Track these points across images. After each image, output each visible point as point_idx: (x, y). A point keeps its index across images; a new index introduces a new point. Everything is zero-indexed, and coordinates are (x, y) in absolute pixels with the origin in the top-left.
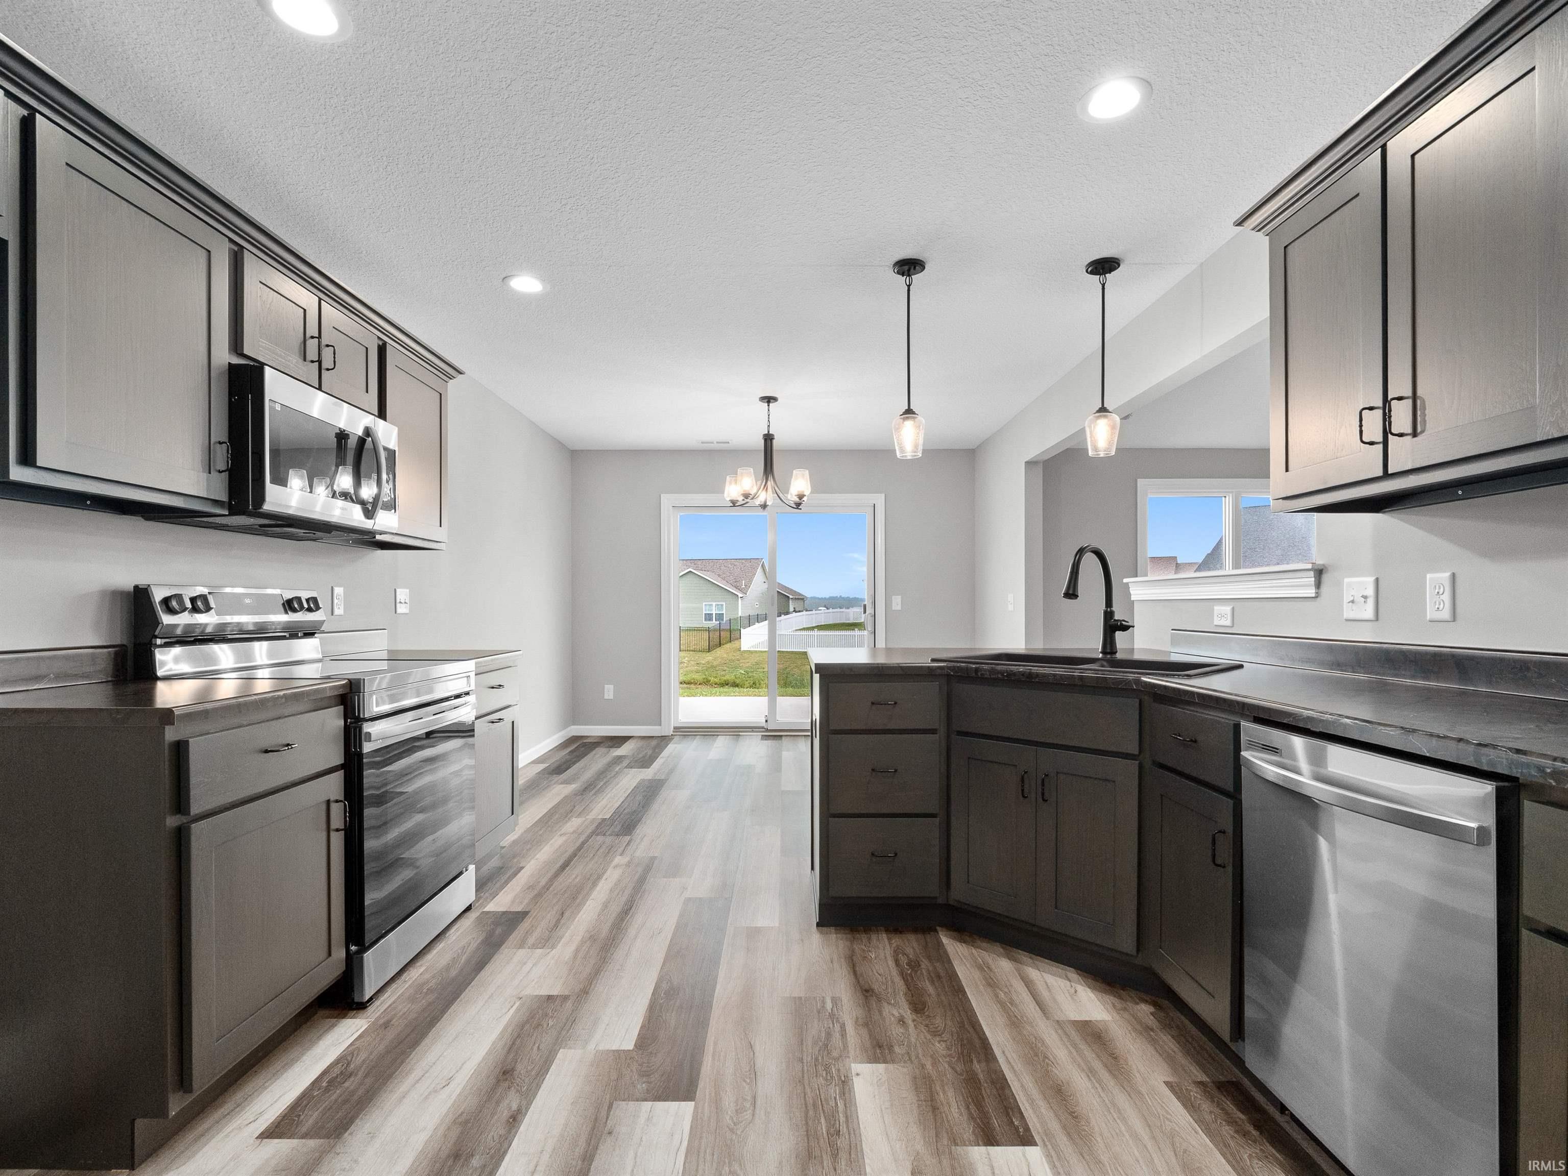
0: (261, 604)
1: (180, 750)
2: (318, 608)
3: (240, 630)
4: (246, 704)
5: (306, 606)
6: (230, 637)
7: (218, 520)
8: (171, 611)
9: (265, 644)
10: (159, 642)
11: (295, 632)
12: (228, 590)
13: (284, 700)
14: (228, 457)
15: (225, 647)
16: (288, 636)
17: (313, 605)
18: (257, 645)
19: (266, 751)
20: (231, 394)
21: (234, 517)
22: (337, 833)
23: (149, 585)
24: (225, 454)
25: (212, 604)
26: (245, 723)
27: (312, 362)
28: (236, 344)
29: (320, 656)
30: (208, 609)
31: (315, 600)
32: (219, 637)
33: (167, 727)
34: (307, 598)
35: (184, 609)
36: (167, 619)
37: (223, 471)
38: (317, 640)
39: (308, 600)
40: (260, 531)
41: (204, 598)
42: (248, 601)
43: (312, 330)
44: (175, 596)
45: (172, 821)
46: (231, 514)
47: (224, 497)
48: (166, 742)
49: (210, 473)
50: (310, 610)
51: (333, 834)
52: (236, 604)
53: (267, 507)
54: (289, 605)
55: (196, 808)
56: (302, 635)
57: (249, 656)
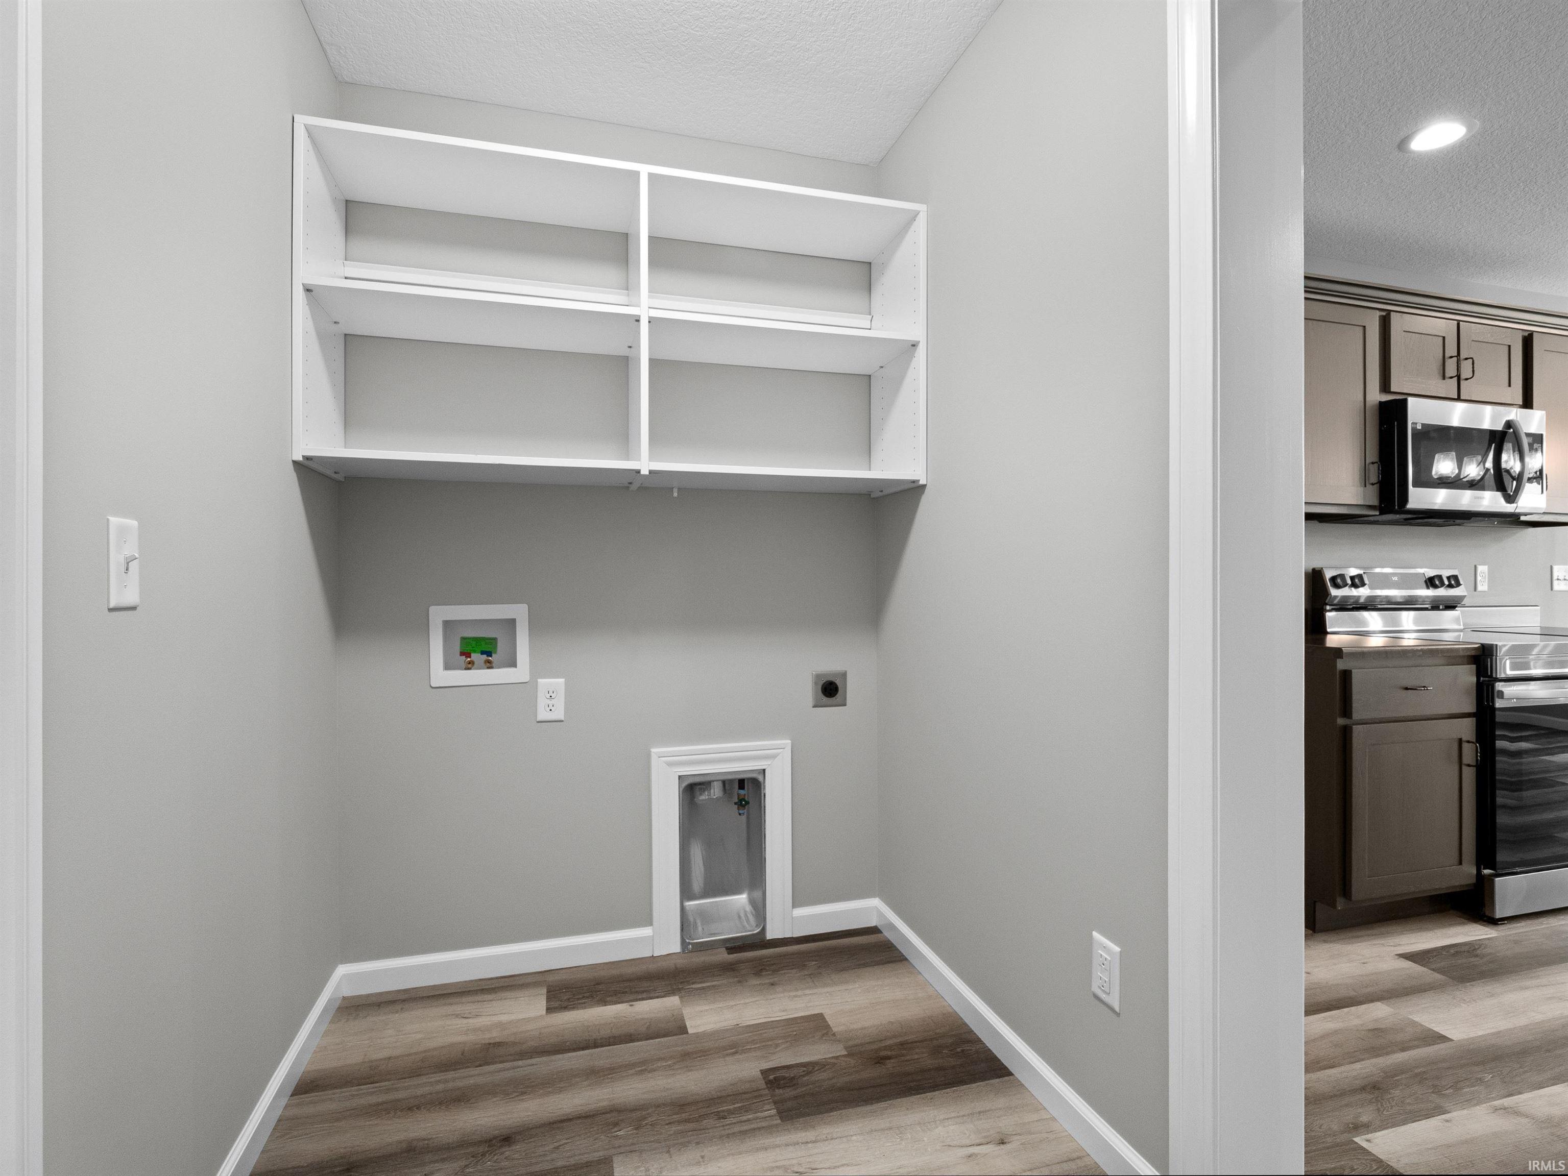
0: (1406, 581)
1: (1346, 676)
2: (1458, 584)
3: (1388, 602)
4: (1392, 652)
5: (1446, 583)
6: (1379, 606)
7: (1371, 518)
8: (1337, 586)
9: (1412, 613)
10: (1328, 608)
11: (1437, 605)
12: (1378, 570)
13: (1421, 653)
14: (1379, 473)
15: (1375, 614)
16: (1430, 608)
17: (1454, 581)
18: (1404, 614)
19: (1407, 689)
20: (1381, 424)
21: (1384, 516)
22: (1469, 768)
23: (1322, 568)
24: (1377, 471)
25: (1366, 581)
26: (1390, 666)
27: (1451, 378)
28: (1385, 386)
29: (1462, 627)
30: (1363, 585)
31: (1455, 577)
32: (1369, 605)
33: (1338, 660)
34: (1448, 575)
35: (1346, 585)
36: (1334, 592)
37: (1375, 484)
38: (1459, 612)
39: (1449, 578)
40: (1407, 522)
41: (1360, 577)
42: (1395, 579)
43: (1451, 350)
44: (1340, 575)
45: (1341, 721)
46: (1381, 514)
47: (1375, 502)
48: (1338, 671)
49: (1365, 486)
50: (1450, 586)
51: (1464, 768)
52: (1384, 580)
53: (1411, 505)
54: (1431, 582)
55: (1356, 716)
56: (1444, 607)
57: (1396, 622)
